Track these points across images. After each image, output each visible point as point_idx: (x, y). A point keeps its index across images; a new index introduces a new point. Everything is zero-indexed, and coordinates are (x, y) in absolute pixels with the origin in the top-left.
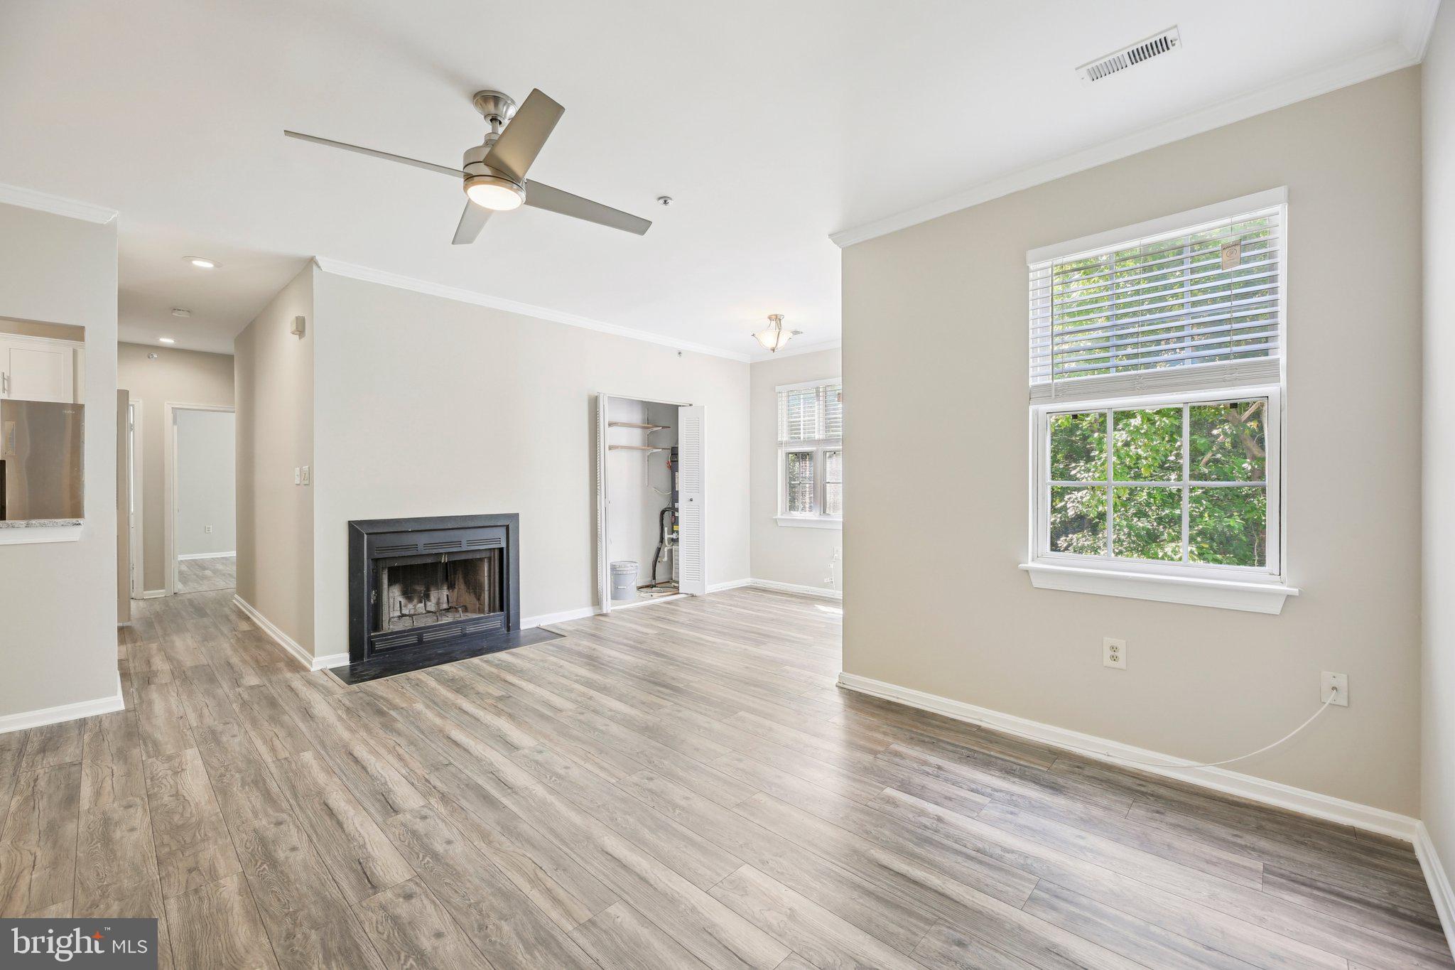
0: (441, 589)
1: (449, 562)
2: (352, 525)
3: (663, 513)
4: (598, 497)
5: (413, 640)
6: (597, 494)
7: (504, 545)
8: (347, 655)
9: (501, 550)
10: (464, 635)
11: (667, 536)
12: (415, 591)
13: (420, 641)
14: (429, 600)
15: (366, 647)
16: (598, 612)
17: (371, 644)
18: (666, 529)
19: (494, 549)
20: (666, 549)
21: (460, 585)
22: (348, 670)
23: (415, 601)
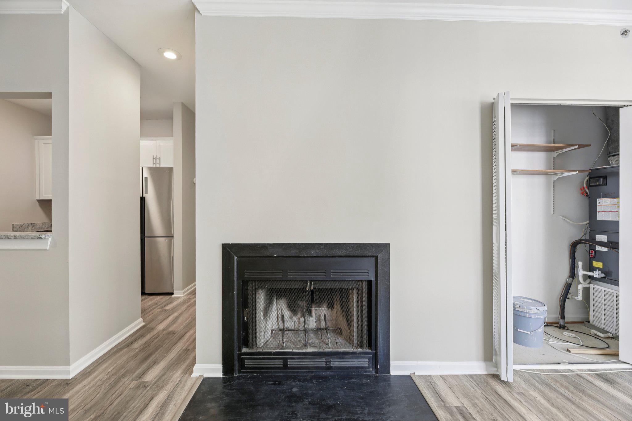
0: (322, 306)
1: (315, 289)
2: (225, 247)
3: (574, 246)
4: (494, 228)
5: (279, 363)
6: (492, 224)
7: (373, 278)
8: (220, 367)
9: (370, 282)
10: (329, 368)
11: (581, 272)
12: (298, 306)
13: (285, 366)
14: (311, 316)
15: (236, 363)
16: (493, 371)
17: (241, 361)
18: (580, 264)
19: (362, 281)
20: (580, 287)
21: (337, 307)
22: (221, 381)
23: (299, 315)
